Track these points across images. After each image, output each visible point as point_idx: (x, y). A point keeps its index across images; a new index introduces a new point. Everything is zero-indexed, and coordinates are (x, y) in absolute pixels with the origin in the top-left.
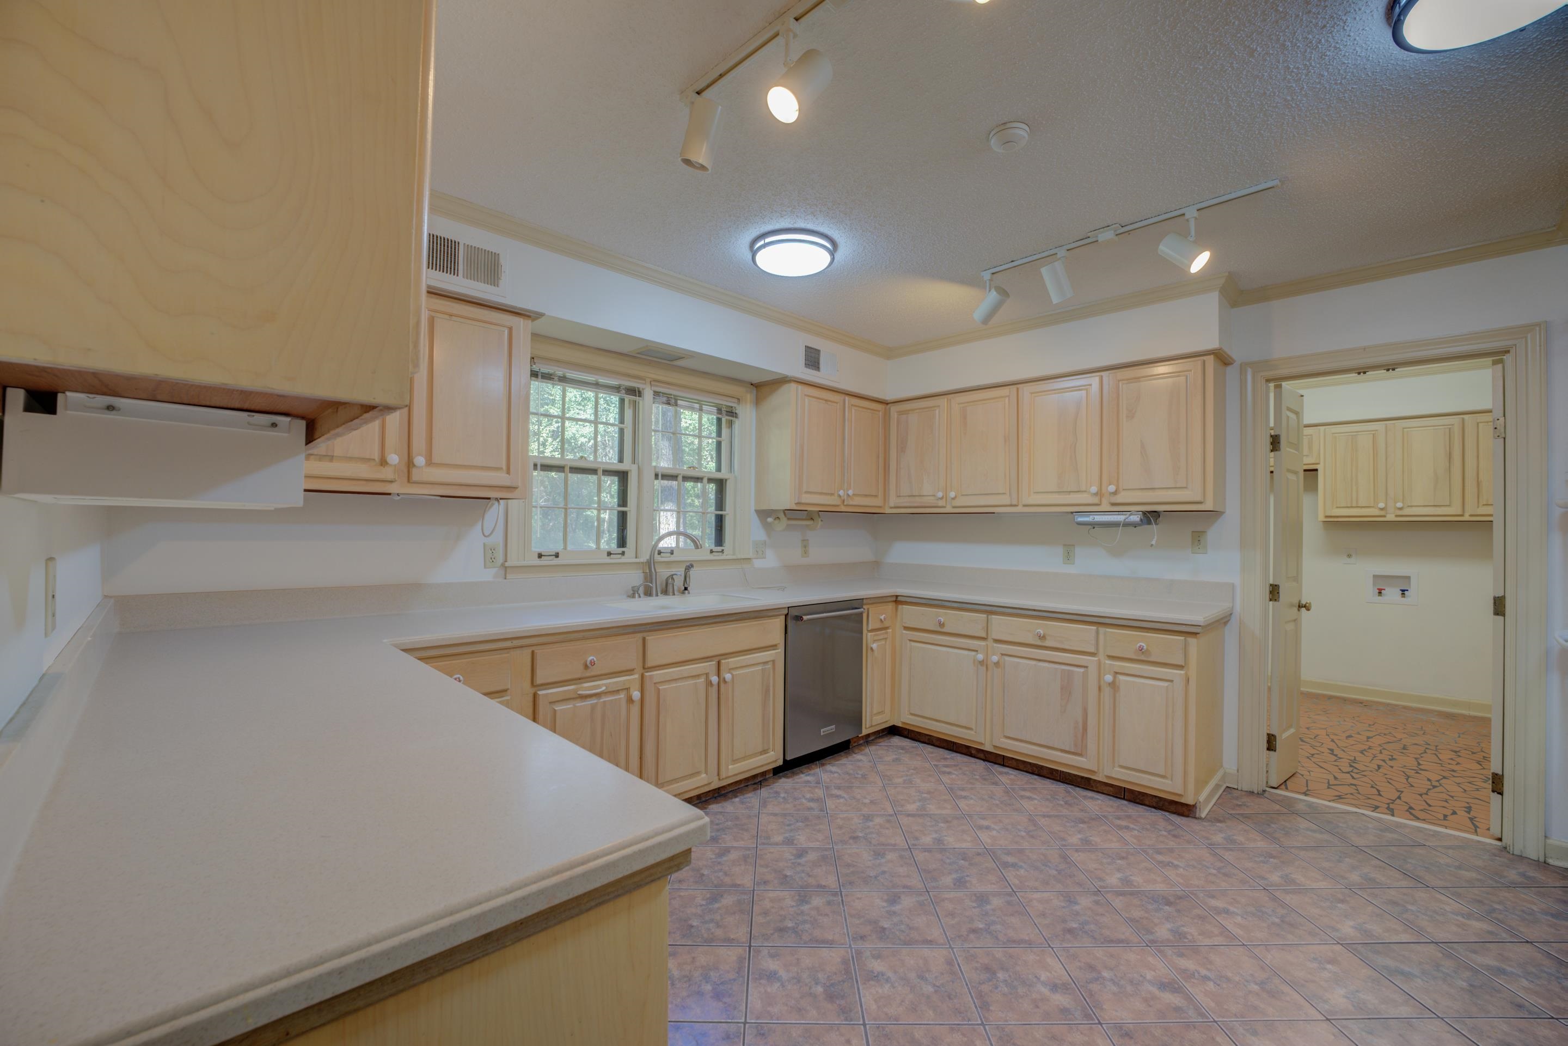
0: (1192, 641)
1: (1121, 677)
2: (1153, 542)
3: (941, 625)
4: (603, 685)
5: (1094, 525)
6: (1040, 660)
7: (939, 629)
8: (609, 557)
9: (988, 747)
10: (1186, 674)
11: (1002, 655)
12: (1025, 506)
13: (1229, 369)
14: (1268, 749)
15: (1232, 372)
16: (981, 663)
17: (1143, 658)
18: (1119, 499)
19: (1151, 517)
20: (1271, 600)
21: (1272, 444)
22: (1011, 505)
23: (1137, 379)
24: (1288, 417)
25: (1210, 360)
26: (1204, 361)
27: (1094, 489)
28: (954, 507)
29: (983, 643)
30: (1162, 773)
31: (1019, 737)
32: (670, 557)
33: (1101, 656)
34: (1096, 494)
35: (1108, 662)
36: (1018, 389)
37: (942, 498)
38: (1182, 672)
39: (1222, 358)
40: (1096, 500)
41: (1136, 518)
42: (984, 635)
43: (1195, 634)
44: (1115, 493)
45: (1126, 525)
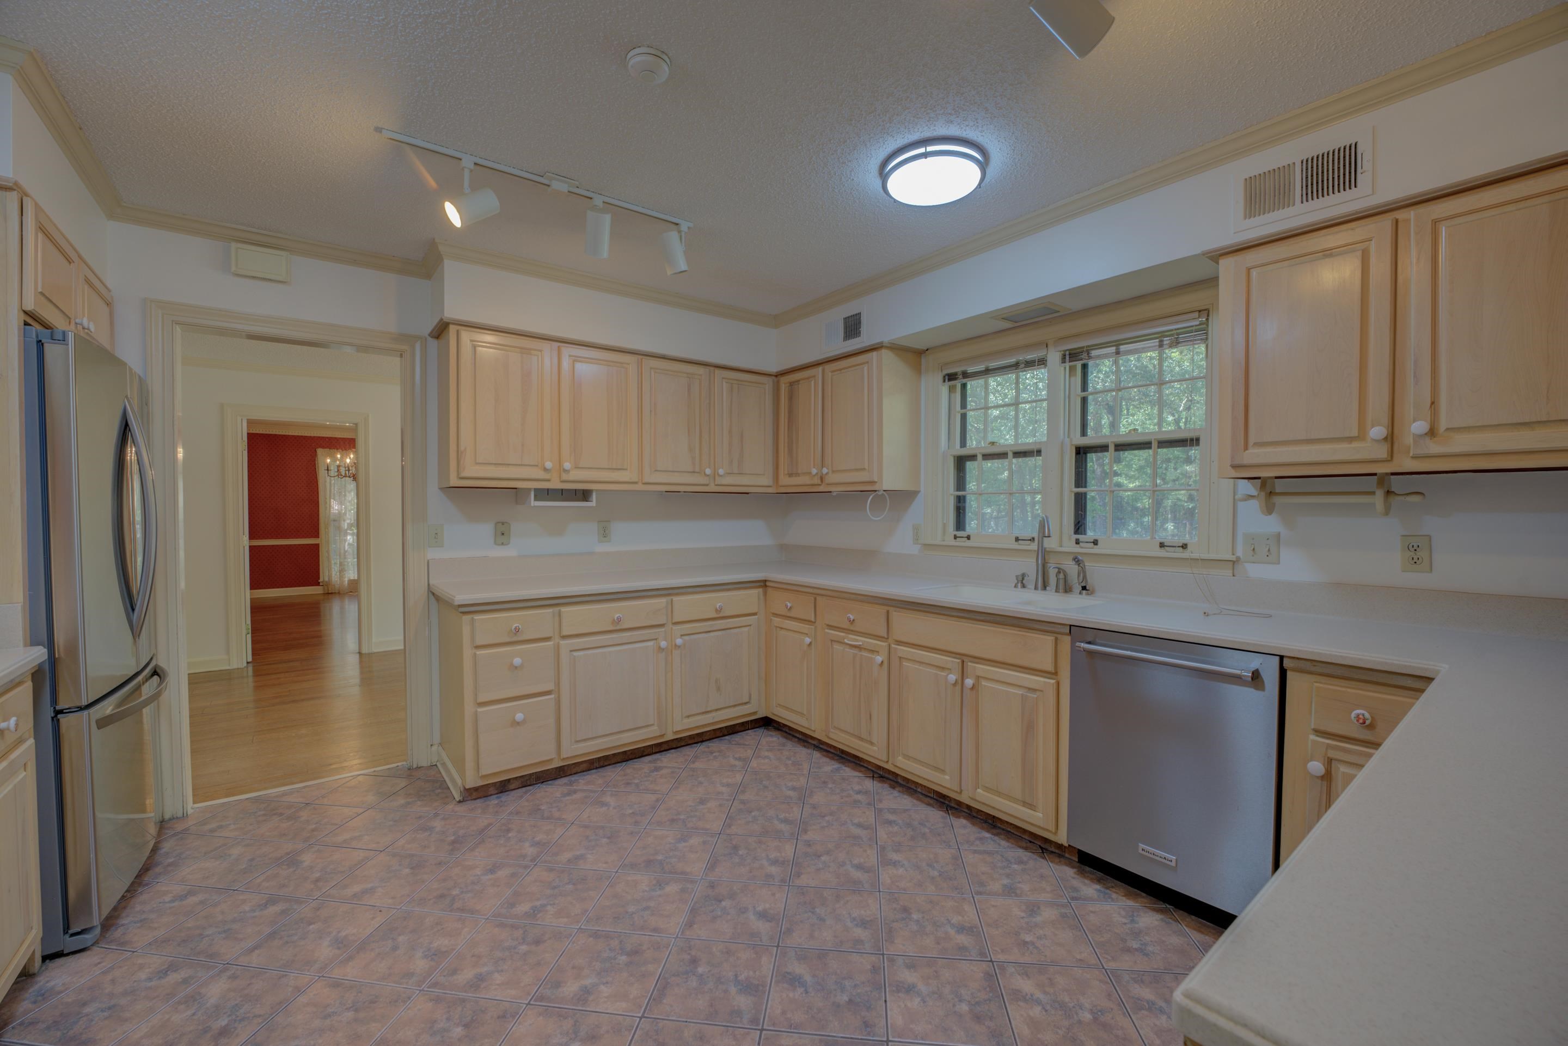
4: (862, 641)
8: (1017, 543)
32: (1092, 548)
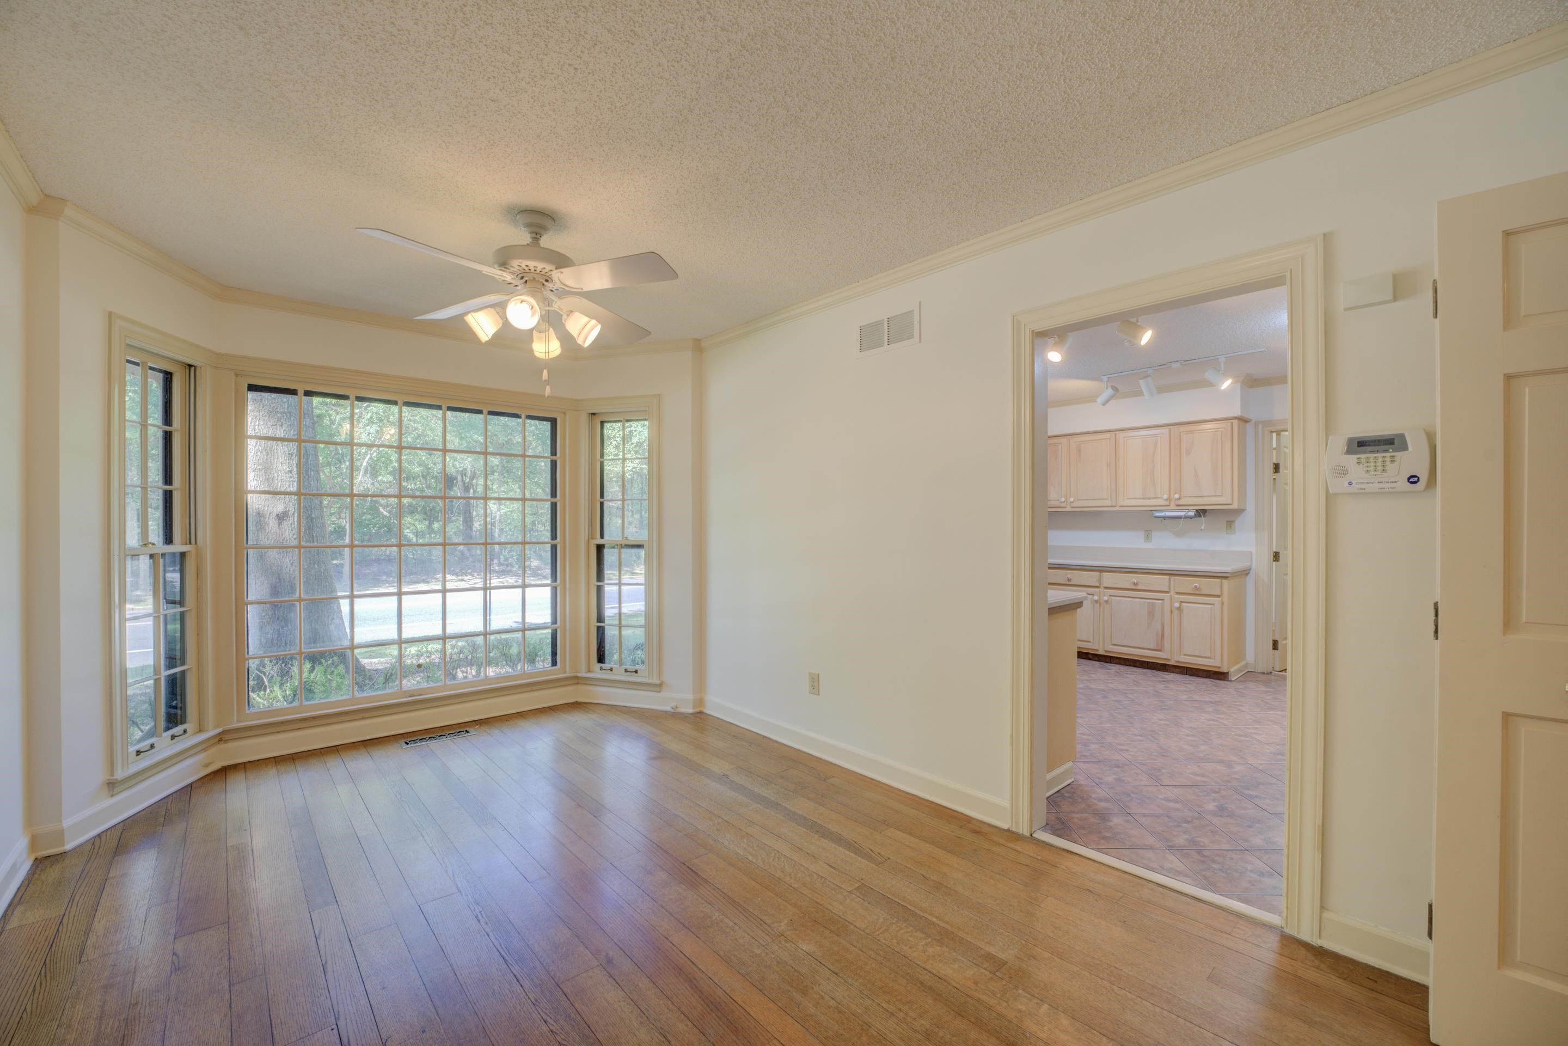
0: (1225, 581)
1: (1184, 604)
2: (1203, 528)
3: (1069, 580)
5: (1165, 518)
6: (1134, 598)
7: (1067, 583)
9: (1101, 652)
10: (1222, 600)
11: (1110, 596)
12: (1120, 506)
13: (1248, 425)
14: (1273, 649)
15: (1250, 428)
16: (1096, 601)
17: (1197, 592)
18: (1181, 502)
19: (1201, 513)
20: (1274, 561)
21: (1275, 468)
22: (1112, 506)
23: (1192, 432)
24: (1285, 452)
25: (1236, 422)
26: (1232, 423)
27: (1166, 497)
28: (1072, 507)
29: (1097, 590)
30: (1208, 655)
31: (1121, 644)
33: (1172, 593)
34: (1167, 500)
35: (1176, 596)
36: (1115, 434)
37: (1064, 502)
38: (1220, 599)
39: (1243, 420)
40: (1167, 503)
41: (1192, 514)
42: (1098, 585)
43: (1226, 578)
44: (1179, 499)
45: (1186, 517)
